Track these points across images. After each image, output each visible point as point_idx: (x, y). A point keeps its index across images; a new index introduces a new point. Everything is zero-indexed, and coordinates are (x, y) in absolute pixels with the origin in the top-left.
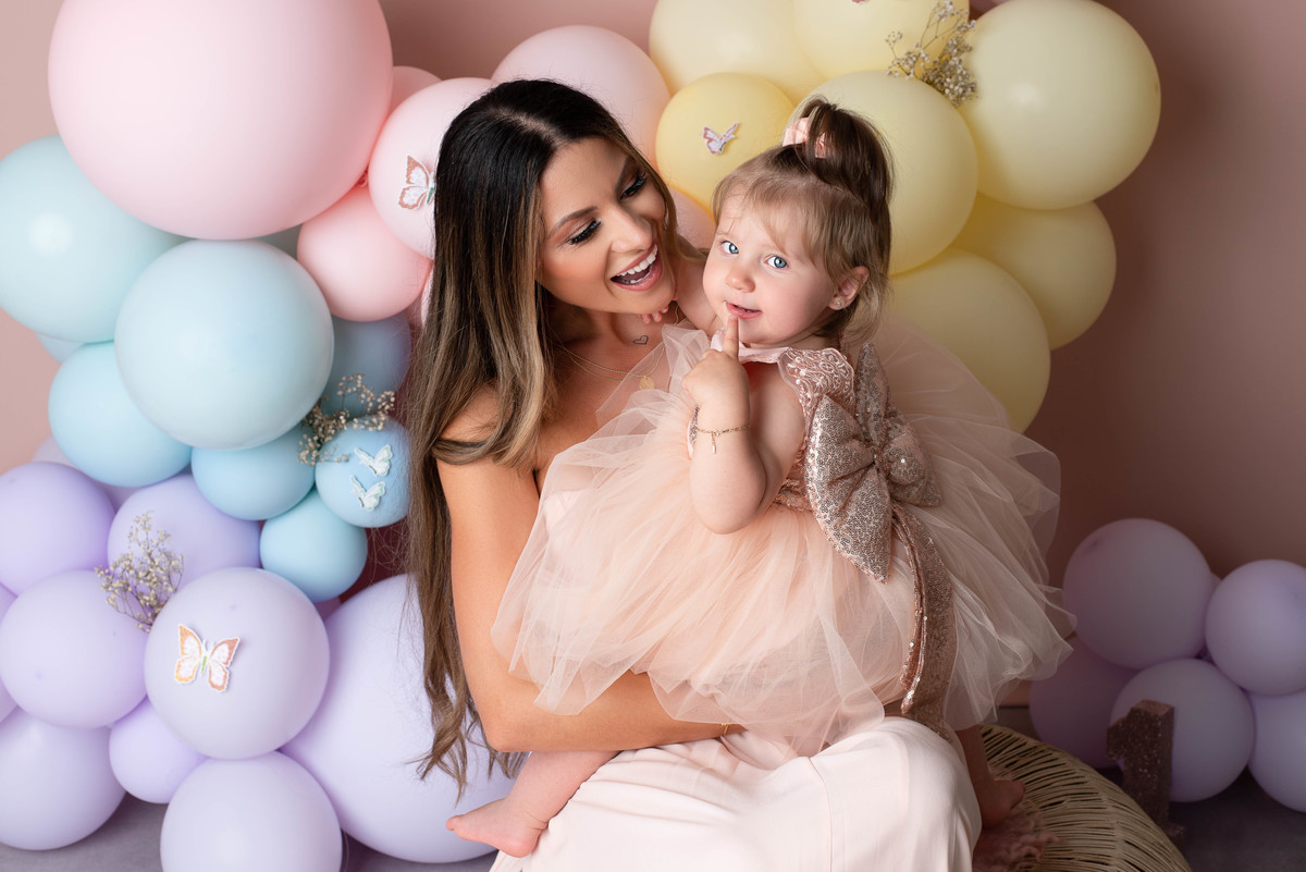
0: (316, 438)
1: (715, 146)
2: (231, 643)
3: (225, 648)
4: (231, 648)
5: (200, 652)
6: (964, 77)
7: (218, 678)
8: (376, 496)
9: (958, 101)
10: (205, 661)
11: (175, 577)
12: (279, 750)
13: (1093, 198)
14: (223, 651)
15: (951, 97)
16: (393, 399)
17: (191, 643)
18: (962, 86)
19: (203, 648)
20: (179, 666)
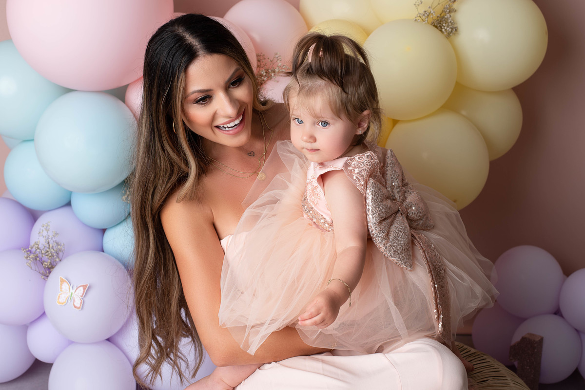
2: (84, 287)
3: (82, 289)
4: (84, 289)
5: (70, 290)
6: (452, 24)
7: (78, 303)
9: (448, 36)
10: (72, 295)
11: (61, 254)
12: (108, 340)
13: (512, 87)
14: (80, 290)
15: (445, 33)
17: (65, 286)
18: (451, 28)
19: (71, 288)
20: (59, 297)
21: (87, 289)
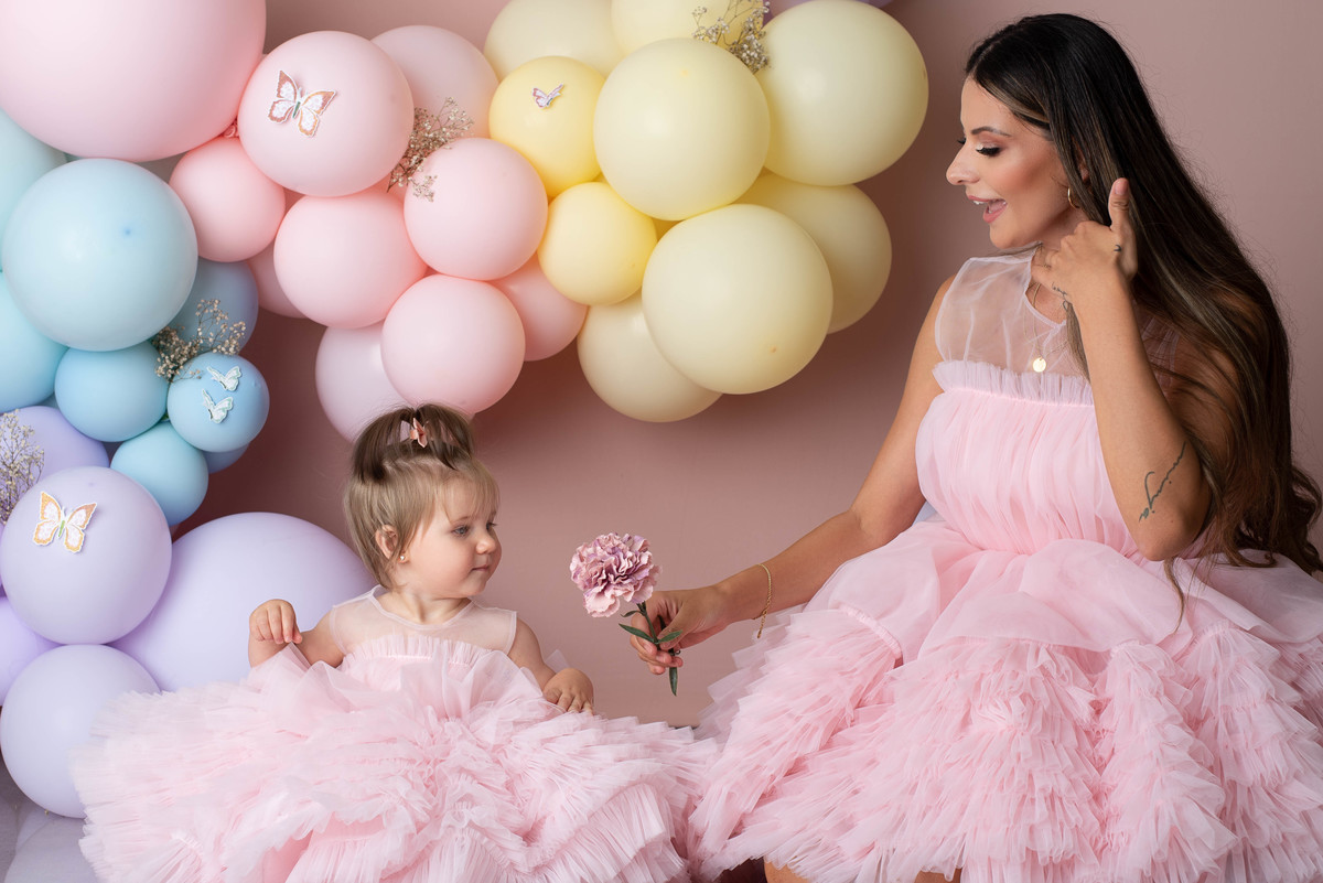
0: (172, 356)
1: (543, 102)
2: (88, 509)
3: (83, 512)
4: (88, 513)
5: (60, 517)
7: (74, 539)
8: (223, 410)
10: (62, 525)
13: (854, 181)
14: (81, 515)
15: (748, 63)
16: (244, 329)
17: (51, 510)
19: (62, 512)
20: (38, 529)
21: (95, 514)
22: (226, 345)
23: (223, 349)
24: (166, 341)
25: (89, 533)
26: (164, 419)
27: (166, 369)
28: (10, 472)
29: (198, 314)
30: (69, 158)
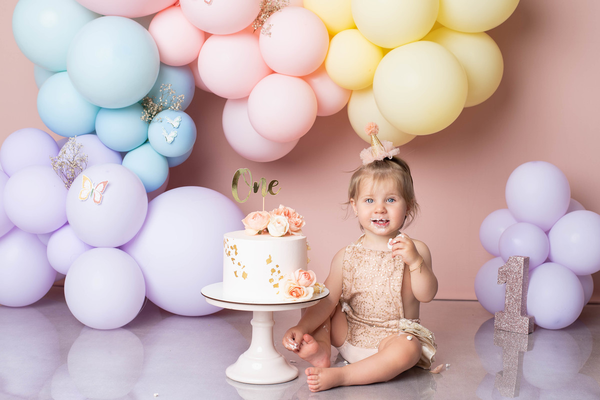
0: (149, 111)
2: (104, 183)
3: (102, 185)
5: (91, 187)
7: (98, 198)
8: (172, 137)
10: (93, 191)
11: (84, 164)
16: (183, 98)
17: (88, 183)
19: (93, 185)
20: (81, 193)
21: (106, 185)
22: (175, 106)
23: (173, 108)
24: (147, 104)
25: (105, 195)
26: (147, 141)
27: (145, 117)
28: (71, 165)
29: (161, 91)
30: (99, 16)
